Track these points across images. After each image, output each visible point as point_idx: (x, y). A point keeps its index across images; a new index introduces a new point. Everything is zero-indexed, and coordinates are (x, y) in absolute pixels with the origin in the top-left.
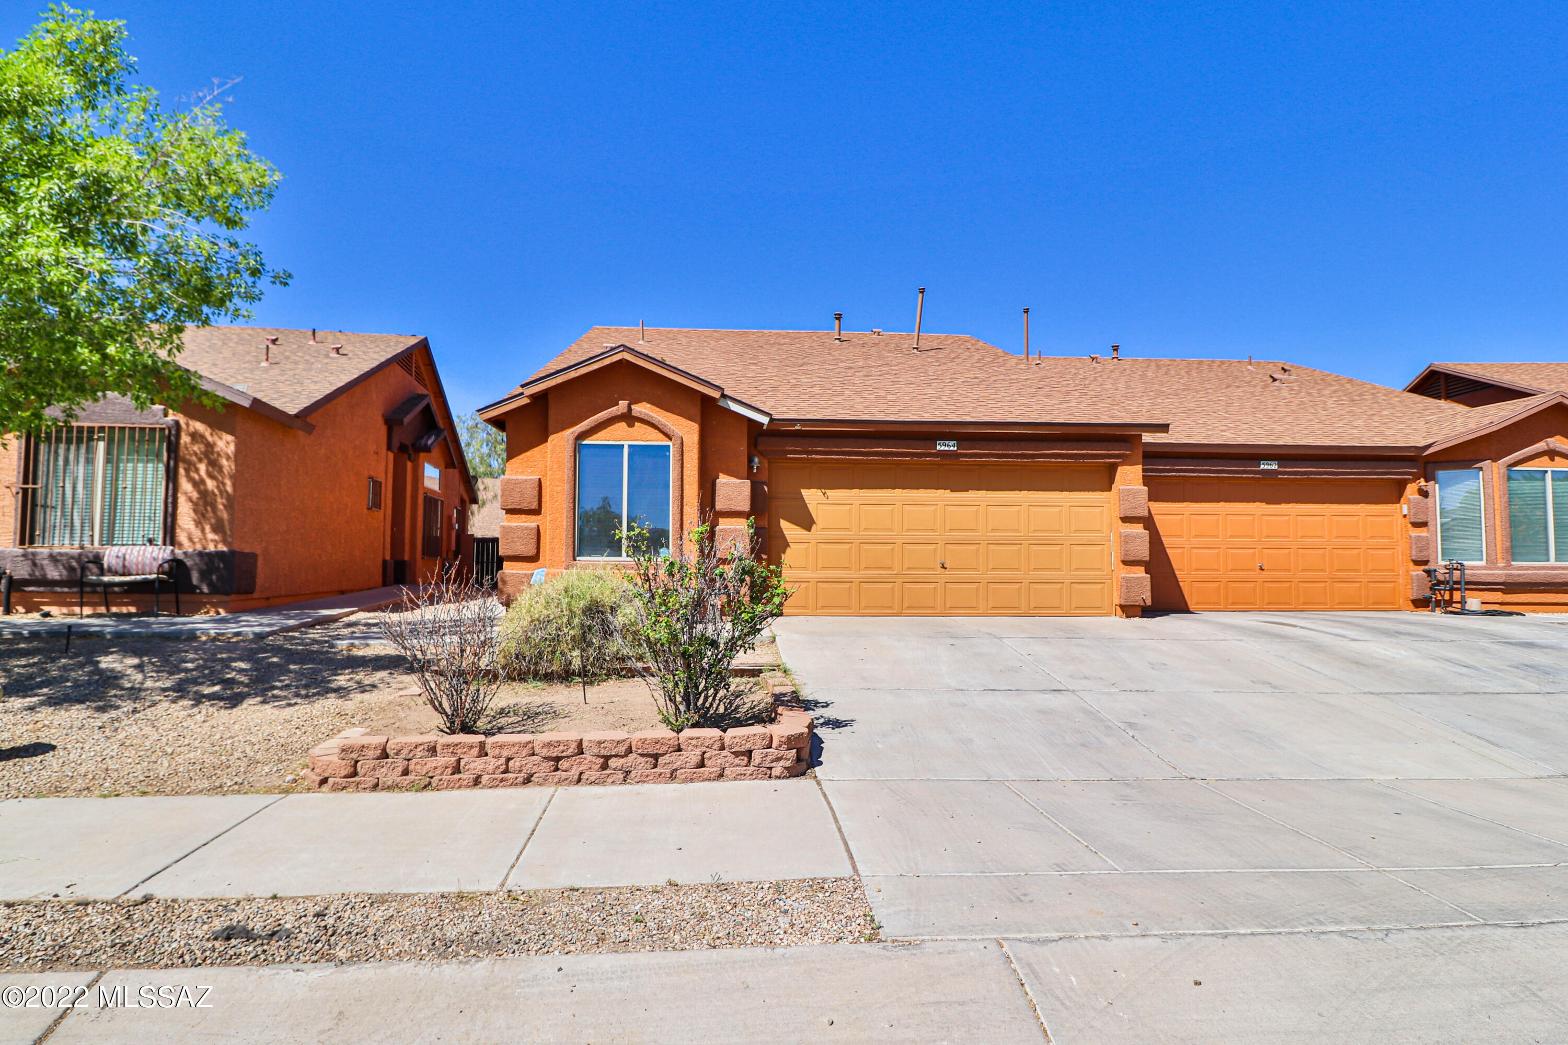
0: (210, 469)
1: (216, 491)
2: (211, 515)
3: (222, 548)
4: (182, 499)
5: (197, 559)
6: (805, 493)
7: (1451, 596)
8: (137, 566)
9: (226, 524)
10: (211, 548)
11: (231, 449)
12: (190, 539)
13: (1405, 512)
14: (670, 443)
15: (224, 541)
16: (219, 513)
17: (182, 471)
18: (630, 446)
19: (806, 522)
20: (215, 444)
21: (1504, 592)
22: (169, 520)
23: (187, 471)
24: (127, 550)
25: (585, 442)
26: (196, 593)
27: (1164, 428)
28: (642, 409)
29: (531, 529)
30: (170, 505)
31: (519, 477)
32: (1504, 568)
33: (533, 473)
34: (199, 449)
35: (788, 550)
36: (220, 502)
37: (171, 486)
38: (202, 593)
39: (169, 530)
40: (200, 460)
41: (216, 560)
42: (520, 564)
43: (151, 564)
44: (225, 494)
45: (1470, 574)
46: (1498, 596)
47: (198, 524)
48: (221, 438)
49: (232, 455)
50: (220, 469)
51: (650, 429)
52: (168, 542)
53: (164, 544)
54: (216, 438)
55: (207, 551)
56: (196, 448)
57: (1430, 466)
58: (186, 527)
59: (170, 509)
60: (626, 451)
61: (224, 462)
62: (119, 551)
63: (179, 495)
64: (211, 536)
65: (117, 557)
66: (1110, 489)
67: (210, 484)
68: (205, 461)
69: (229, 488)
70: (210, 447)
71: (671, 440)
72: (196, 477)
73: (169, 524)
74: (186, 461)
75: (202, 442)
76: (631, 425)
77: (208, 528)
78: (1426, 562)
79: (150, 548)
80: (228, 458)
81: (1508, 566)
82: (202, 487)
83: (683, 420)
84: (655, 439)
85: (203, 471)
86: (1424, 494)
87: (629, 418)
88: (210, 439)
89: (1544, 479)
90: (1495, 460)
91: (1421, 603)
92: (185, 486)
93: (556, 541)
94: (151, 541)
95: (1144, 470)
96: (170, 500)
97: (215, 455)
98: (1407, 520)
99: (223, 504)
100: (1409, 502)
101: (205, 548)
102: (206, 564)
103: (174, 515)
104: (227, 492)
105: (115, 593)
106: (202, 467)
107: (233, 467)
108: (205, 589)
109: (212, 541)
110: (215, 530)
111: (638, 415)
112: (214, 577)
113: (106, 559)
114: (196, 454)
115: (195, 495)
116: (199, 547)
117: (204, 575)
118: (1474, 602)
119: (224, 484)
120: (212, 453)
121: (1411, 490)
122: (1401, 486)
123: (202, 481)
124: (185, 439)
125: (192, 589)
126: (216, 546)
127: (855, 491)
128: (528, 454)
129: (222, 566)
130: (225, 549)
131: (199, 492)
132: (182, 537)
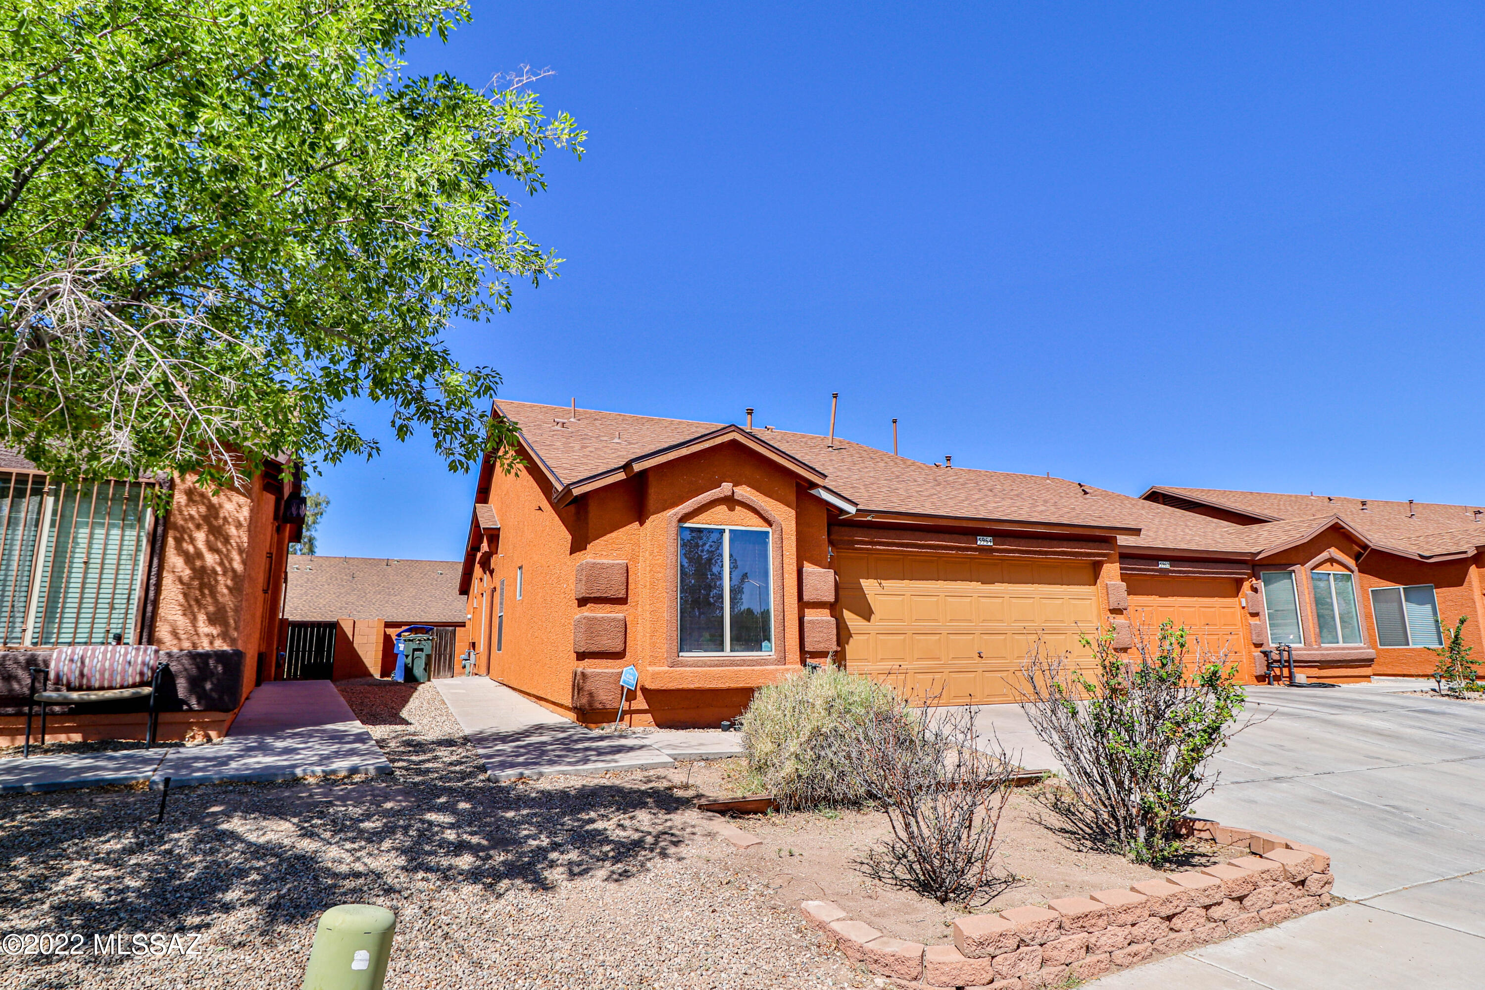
0: (212, 538)
1: (219, 569)
2: (209, 599)
3: (221, 645)
4: (168, 580)
5: (185, 661)
6: (863, 582)
7: (1281, 671)
8: (102, 674)
9: (231, 614)
10: (205, 646)
11: (245, 512)
12: (175, 634)
13: (1244, 604)
14: (769, 529)
15: (224, 636)
16: (221, 599)
17: (171, 541)
18: (730, 531)
19: (866, 613)
20: (221, 506)
21: (1320, 668)
22: (149, 608)
23: (179, 541)
24: (86, 651)
25: (687, 525)
26: (181, 710)
27: (1137, 532)
28: (744, 492)
29: (619, 621)
30: (152, 588)
31: (605, 561)
32: (1317, 650)
33: (618, 557)
34: (198, 512)
35: (851, 640)
36: (223, 584)
37: (155, 561)
38: (191, 710)
39: (147, 622)
40: (198, 527)
41: (211, 662)
42: (604, 662)
43: (124, 671)
44: (230, 574)
45: (1295, 655)
46: (1315, 672)
47: (189, 611)
48: (230, 500)
49: (245, 524)
50: (227, 540)
51: (750, 514)
52: (144, 640)
53: (140, 643)
54: (223, 498)
55: (200, 650)
56: (193, 512)
57: (1256, 568)
58: (170, 617)
59: (152, 594)
60: (726, 537)
61: (232, 531)
62: (73, 653)
63: (165, 574)
64: (204, 628)
65: (72, 660)
66: (1095, 584)
67: (210, 559)
68: (205, 528)
69: (238, 566)
70: (213, 510)
71: (771, 525)
72: (191, 549)
73: (149, 614)
74: (175, 527)
75: (203, 504)
76: (732, 509)
77: (202, 618)
78: (1261, 645)
79: (121, 649)
80: (239, 525)
81: (1320, 648)
82: (198, 563)
83: (782, 506)
84: (755, 525)
85: (201, 544)
86: (1255, 590)
87: (730, 502)
88: (215, 500)
89: (1328, 580)
90: (1303, 565)
91: (1261, 679)
92: (174, 560)
93: (657, 634)
94: (119, 639)
95: (1121, 569)
96: (153, 581)
97: (221, 522)
98: (1246, 611)
99: (227, 587)
100: (1246, 596)
101: (194, 645)
102: (198, 668)
103: (156, 603)
104: (234, 571)
105: (54, 714)
106: (200, 537)
107: (245, 539)
108: (194, 703)
109: (207, 635)
110: (212, 620)
111: (739, 498)
112: (208, 686)
113: (53, 665)
114: (192, 517)
115: (187, 573)
116: (187, 645)
117: (195, 684)
118: (1301, 677)
119: (231, 561)
120: (216, 517)
121: (1246, 585)
122: (1239, 583)
123: (199, 555)
124: (180, 498)
125: (177, 705)
126: (211, 643)
127: (906, 582)
128: (614, 535)
129: (220, 668)
130: (226, 648)
131: (193, 569)
132: (163, 631)
